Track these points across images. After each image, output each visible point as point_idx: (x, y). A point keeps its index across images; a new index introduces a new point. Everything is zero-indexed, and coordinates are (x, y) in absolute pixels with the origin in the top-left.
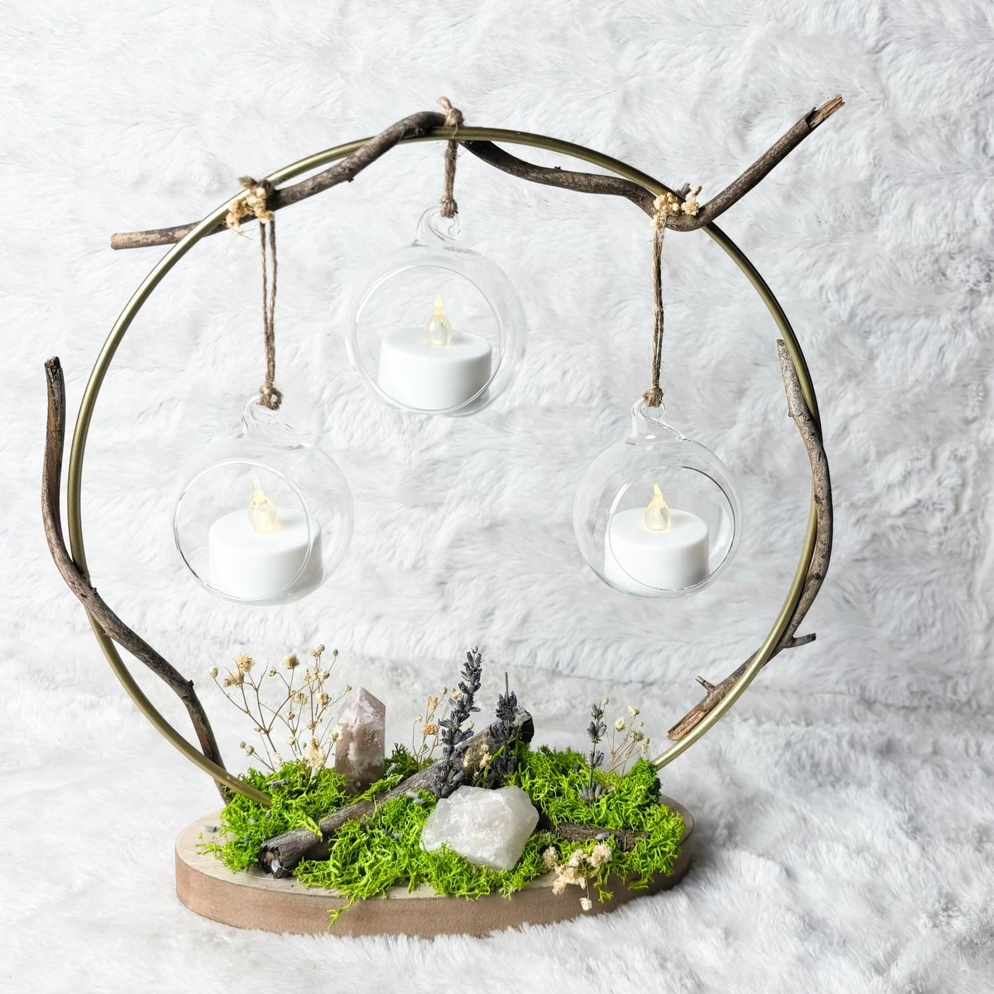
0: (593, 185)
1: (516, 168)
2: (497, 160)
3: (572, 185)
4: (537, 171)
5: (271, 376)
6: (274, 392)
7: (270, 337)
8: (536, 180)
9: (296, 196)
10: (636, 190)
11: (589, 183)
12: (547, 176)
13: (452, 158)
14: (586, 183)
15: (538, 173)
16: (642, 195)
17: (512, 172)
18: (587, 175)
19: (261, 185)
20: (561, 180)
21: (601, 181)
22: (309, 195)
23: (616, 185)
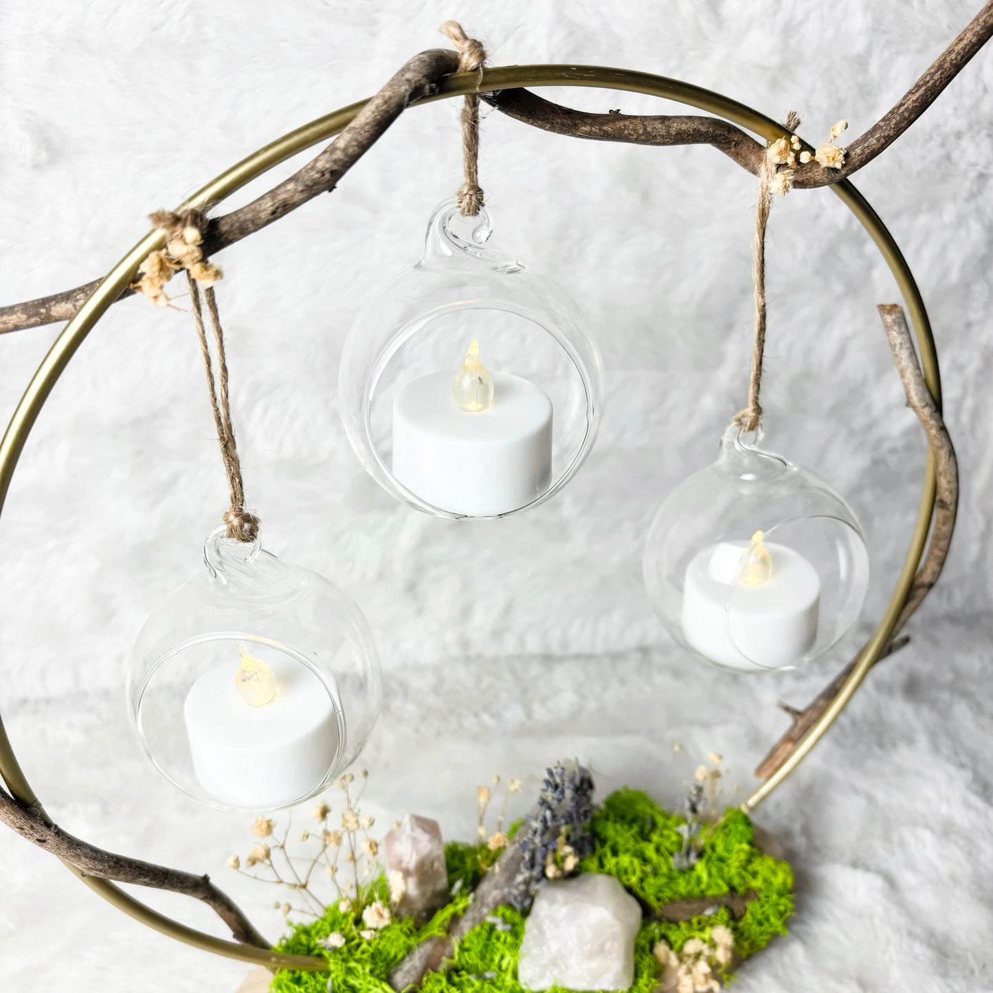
0: (673, 133)
1: (559, 121)
2: (530, 113)
3: (643, 137)
4: (589, 121)
5: (238, 497)
6: (247, 518)
7: (228, 443)
8: (590, 136)
9: (245, 226)
10: (729, 132)
11: (668, 132)
12: (605, 128)
13: (473, 122)
14: (663, 132)
15: (591, 125)
16: (735, 139)
17: (553, 129)
18: (663, 119)
19: (189, 222)
20: (626, 132)
21: (684, 127)
22: (269, 222)
23: (703, 129)
